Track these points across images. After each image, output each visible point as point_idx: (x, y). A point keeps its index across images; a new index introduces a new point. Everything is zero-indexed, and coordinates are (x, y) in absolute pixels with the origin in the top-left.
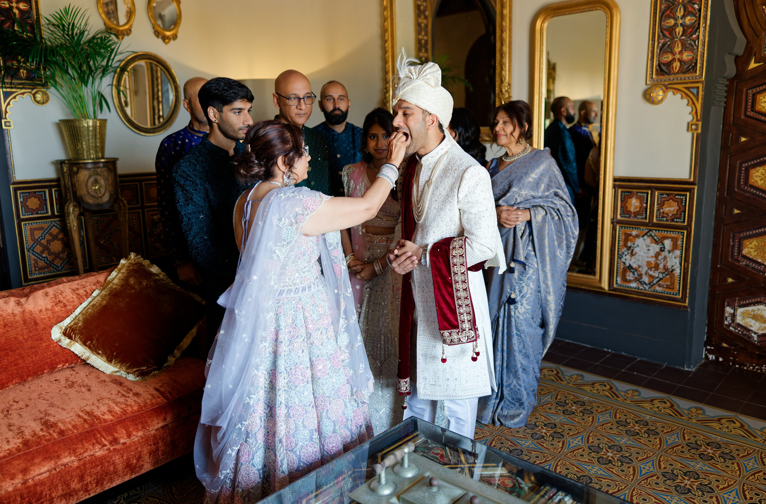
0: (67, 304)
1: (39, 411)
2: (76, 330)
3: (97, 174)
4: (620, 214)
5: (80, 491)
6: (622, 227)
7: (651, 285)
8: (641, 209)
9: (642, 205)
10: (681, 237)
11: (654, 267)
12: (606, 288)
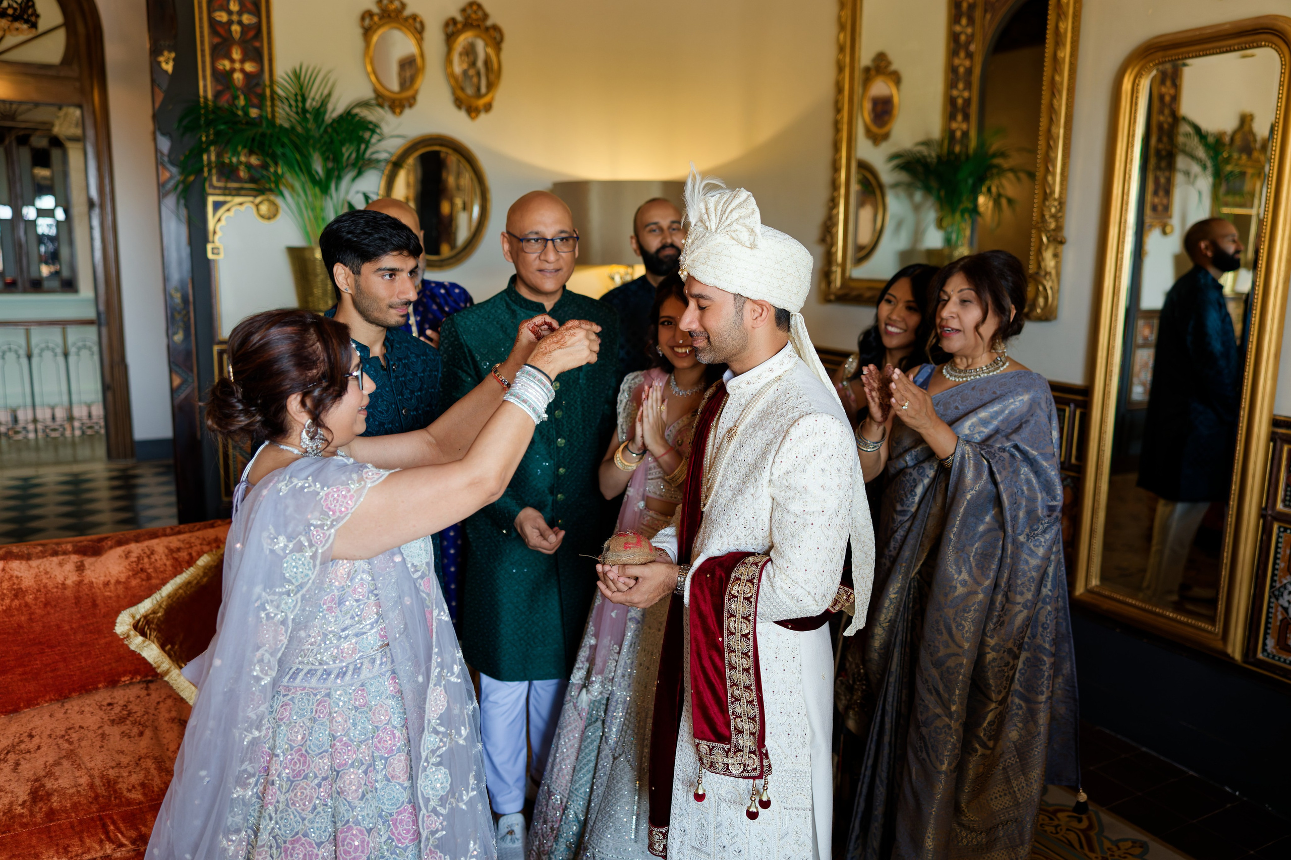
0: (153, 575)
2: (152, 623)
4: (1284, 501)
6: (1285, 530)
12: (1238, 656)
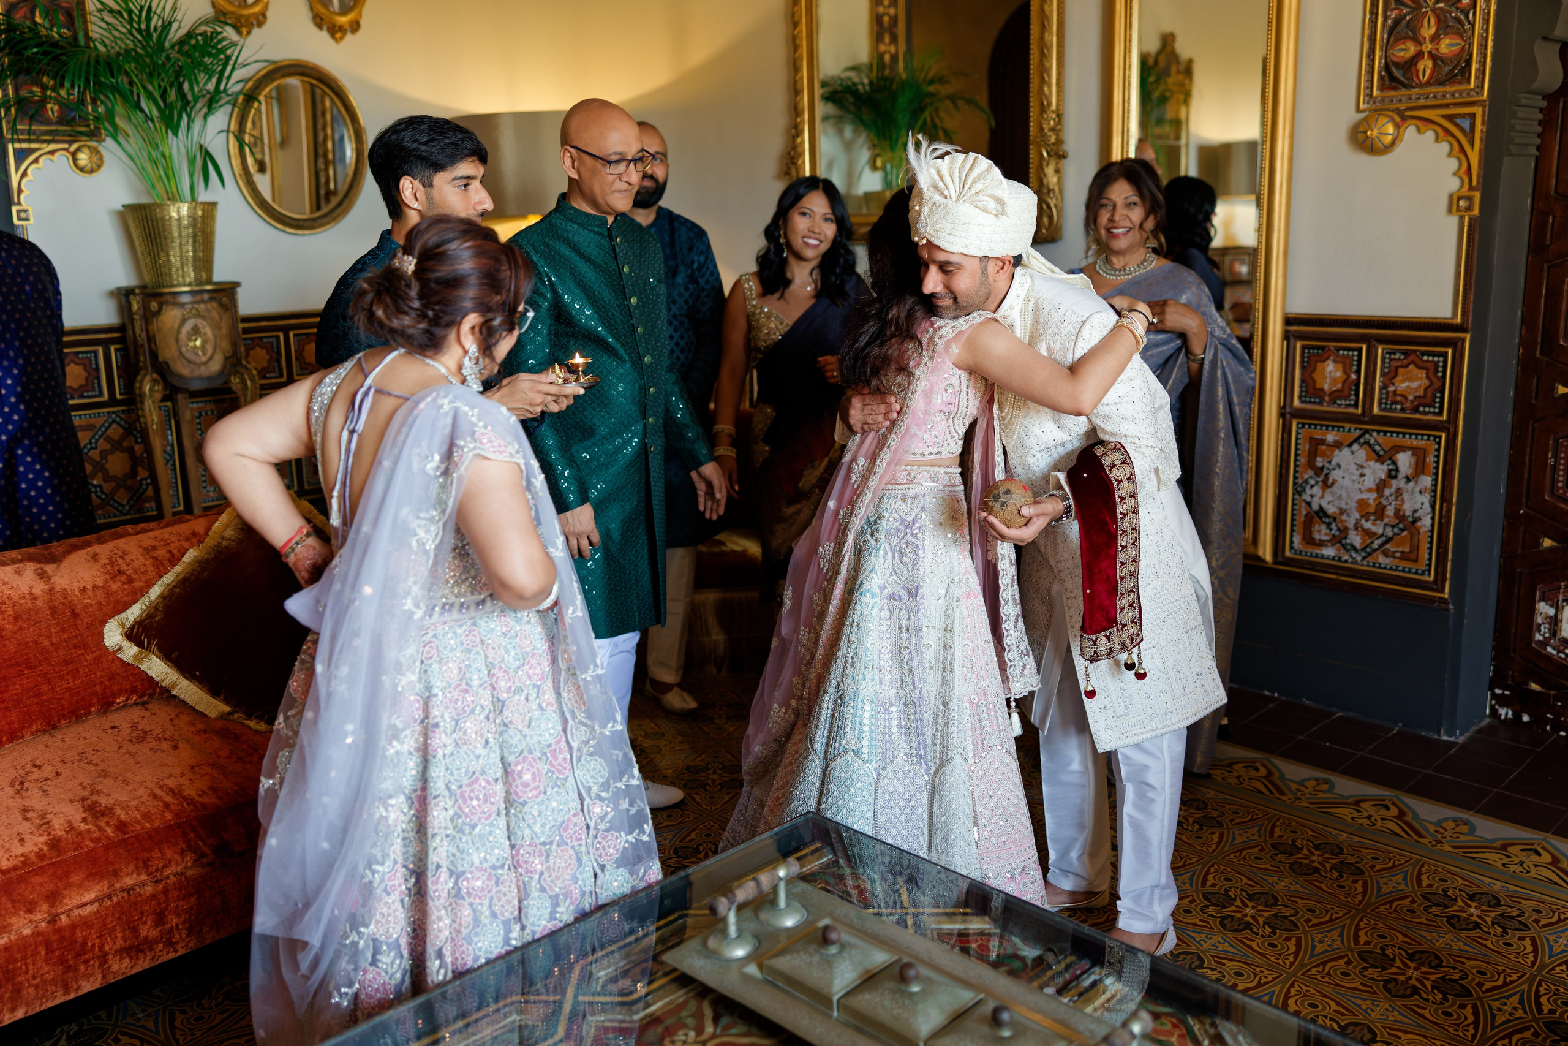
0: (134, 576)
1: (81, 784)
2: (151, 629)
3: (198, 315)
4: (1300, 397)
5: (157, 943)
6: (1304, 425)
7: (1367, 551)
8: (1347, 386)
9: (1349, 377)
10: (1434, 448)
11: (1374, 514)
12: (1268, 557)
